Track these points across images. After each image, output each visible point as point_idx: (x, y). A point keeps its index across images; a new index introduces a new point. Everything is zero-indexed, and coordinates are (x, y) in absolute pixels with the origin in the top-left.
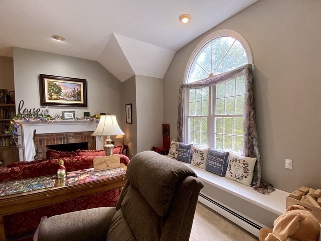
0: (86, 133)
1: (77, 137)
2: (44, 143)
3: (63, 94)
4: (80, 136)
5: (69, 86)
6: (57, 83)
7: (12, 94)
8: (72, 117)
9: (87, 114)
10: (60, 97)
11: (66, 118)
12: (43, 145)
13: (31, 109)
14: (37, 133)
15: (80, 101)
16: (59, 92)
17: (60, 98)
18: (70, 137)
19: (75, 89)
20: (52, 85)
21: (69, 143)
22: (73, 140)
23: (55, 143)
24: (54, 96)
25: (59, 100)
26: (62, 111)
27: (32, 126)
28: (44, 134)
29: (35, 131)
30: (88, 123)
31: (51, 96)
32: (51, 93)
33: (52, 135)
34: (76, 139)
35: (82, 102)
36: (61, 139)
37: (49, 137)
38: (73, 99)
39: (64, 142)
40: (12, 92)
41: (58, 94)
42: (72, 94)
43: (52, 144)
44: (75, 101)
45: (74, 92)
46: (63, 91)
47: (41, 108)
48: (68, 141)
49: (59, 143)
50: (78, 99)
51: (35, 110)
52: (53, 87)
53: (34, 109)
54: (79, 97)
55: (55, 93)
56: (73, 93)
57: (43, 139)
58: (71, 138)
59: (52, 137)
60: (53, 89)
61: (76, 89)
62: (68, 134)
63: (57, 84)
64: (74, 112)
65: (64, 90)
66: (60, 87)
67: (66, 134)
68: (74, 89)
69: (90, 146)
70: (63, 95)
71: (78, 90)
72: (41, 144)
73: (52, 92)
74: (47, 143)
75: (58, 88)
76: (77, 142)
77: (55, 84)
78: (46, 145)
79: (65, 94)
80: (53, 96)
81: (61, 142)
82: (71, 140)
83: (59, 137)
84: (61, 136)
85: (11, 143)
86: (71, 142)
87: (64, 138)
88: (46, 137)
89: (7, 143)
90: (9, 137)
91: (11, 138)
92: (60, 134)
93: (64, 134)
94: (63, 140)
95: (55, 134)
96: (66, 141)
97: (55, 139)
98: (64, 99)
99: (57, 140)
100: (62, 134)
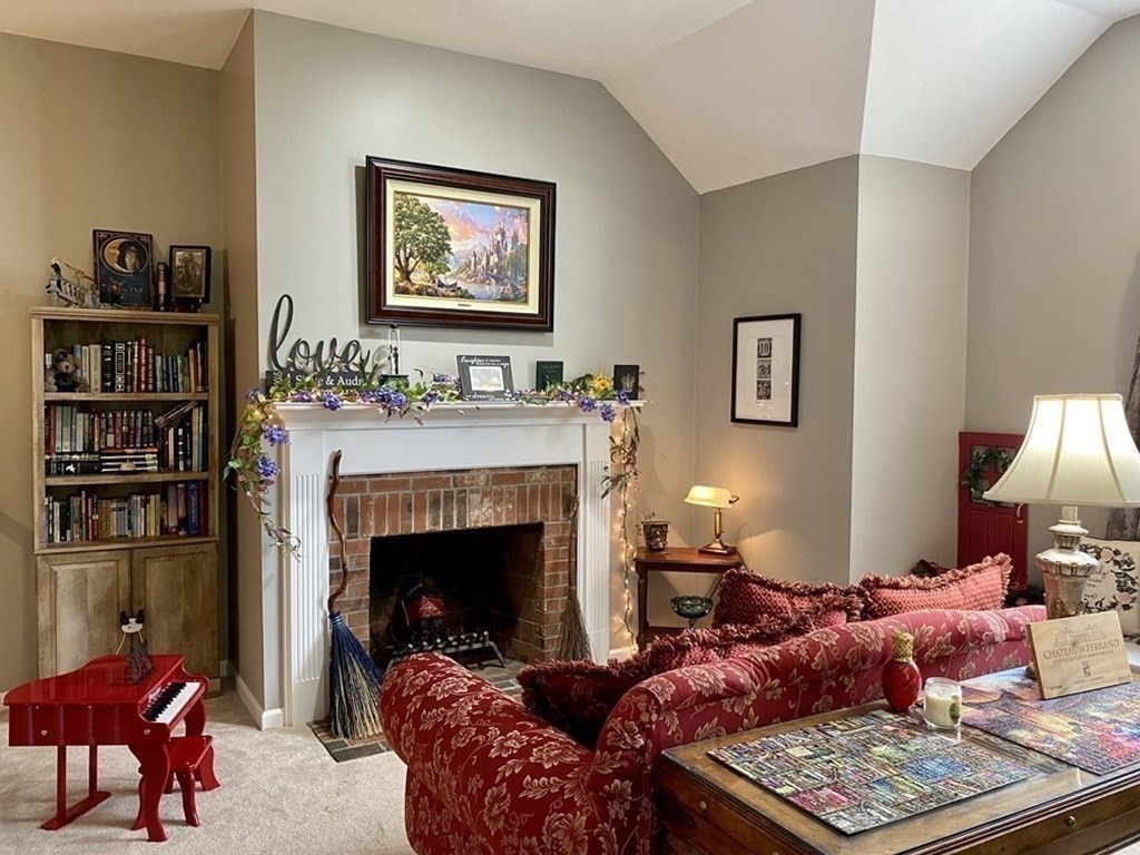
0: (537, 474)
1: (501, 493)
2: (365, 526)
3: (457, 261)
4: (514, 487)
5: (482, 217)
6: (434, 206)
7: (184, 260)
8: (502, 388)
9: (548, 374)
10: (441, 277)
11: (479, 393)
12: (363, 531)
13: (322, 343)
14: (342, 470)
15: (525, 300)
16: (438, 255)
17: (441, 285)
18: (472, 492)
19: (503, 235)
20: (411, 217)
21: (468, 526)
22: (484, 509)
23: (409, 526)
24: (419, 277)
25: (435, 294)
26: (459, 357)
27: (325, 434)
28: (368, 476)
29: (336, 460)
30: (550, 421)
31: (406, 274)
32: (407, 260)
33: (399, 480)
34: (497, 503)
35: (532, 307)
36: (435, 503)
37: (387, 494)
38: (492, 288)
39: (448, 519)
40: (180, 248)
41: (434, 261)
42: (491, 263)
43: (400, 532)
44: (504, 299)
45: (498, 252)
46: (454, 245)
47: (361, 337)
48: (461, 519)
49: (428, 527)
50: (515, 289)
51: (339, 351)
52: (415, 227)
53: (334, 343)
54: (520, 278)
55: (426, 257)
56: (494, 259)
57: (366, 499)
58: (476, 498)
59: (401, 493)
60: (414, 238)
61: (509, 234)
62: (466, 475)
63: (433, 210)
64: (507, 359)
65: (459, 239)
66: (445, 224)
67: (457, 475)
68: (499, 238)
69: (552, 542)
70: (453, 271)
71: (515, 239)
72: (353, 529)
73: (411, 255)
74: (379, 523)
75: (436, 230)
76: (499, 524)
77: (426, 210)
78: (372, 535)
79: (463, 261)
80: (412, 276)
81: (436, 523)
82: (476, 512)
83: (427, 495)
84: (436, 486)
85: (172, 523)
86: (477, 522)
87: (449, 497)
88: (376, 494)
89: (152, 519)
90: (162, 489)
91: (172, 495)
92: (433, 476)
93: (449, 478)
94: (444, 510)
95: (412, 478)
96: (455, 513)
97: (410, 505)
98: (459, 288)
99: (421, 510)
100: (440, 475)
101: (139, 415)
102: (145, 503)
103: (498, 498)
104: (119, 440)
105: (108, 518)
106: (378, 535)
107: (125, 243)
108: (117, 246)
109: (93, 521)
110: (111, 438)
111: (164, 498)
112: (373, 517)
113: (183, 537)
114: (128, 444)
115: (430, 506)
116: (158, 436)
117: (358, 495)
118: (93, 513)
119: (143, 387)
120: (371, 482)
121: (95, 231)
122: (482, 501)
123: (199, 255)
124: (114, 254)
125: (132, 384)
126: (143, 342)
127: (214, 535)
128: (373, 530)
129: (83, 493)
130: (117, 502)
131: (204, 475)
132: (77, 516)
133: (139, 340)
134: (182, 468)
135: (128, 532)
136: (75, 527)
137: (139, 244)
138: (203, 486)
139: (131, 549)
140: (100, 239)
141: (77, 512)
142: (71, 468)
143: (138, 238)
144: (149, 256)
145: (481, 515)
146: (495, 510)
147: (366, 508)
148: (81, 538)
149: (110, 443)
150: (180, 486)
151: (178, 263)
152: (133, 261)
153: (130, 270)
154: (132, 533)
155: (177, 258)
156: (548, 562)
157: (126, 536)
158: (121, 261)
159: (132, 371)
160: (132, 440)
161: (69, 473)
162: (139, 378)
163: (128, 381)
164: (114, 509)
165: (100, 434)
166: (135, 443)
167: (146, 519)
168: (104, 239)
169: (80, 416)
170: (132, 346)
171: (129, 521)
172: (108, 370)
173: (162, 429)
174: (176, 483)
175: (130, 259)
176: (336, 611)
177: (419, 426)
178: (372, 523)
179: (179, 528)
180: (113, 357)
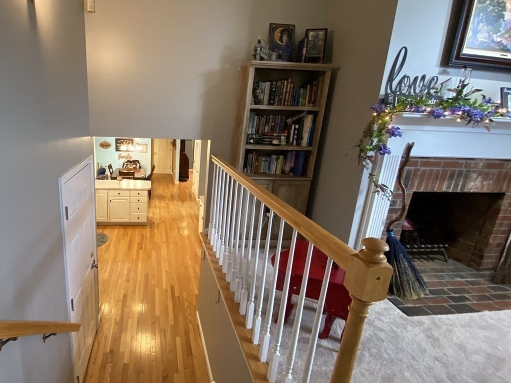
1: (488, 174)
2: (412, 185)
3: (505, 26)
4: (496, 171)
7: (314, 37)
10: (494, 36)
12: (410, 189)
13: (417, 77)
16: (496, 21)
17: (493, 42)
18: (473, 172)
21: (465, 191)
22: (477, 182)
23: (434, 188)
24: (482, 36)
26: (502, 89)
29: (409, 148)
34: (484, 179)
36: (451, 177)
37: (428, 169)
39: (456, 186)
41: (493, 26)
43: (429, 190)
46: (507, 15)
47: (440, 74)
48: (463, 186)
49: (444, 189)
51: (426, 82)
53: (423, 78)
55: (489, 22)
57: (416, 170)
58: (474, 175)
59: (435, 169)
62: (473, 162)
65: (510, 12)
67: (468, 161)
69: (506, 205)
70: (502, 32)
74: (419, 184)
75: (499, 4)
78: (414, 190)
79: (509, 26)
81: (449, 187)
82: (472, 184)
83: (449, 172)
84: (455, 167)
85: (288, 169)
86: (470, 189)
87: (460, 173)
88: (422, 168)
89: (279, 166)
90: (285, 153)
91: (289, 156)
92: (456, 161)
93: (462, 163)
94: (455, 180)
95: (443, 161)
96: (461, 183)
97: (438, 177)
98: (502, 44)
99: (443, 179)
100: (458, 161)
101: (280, 118)
102: (278, 159)
103: (485, 176)
104: (270, 130)
105: (261, 163)
106: (417, 191)
107: (283, 30)
108: (280, 31)
109: (256, 165)
110: (267, 128)
111: (285, 158)
112: (417, 181)
113: (292, 177)
114: (273, 131)
115: (449, 178)
116: (287, 128)
117: (412, 168)
118: (256, 162)
119: (286, 104)
120: (422, 161)
121: (271, 24)
122: (477, 178)
123: (321, 34)
124: (278, 36)
125: (281, 102)
126: (290, 81)
127: (310, 177)
128: (415, 188)
129: (254, 152)
130: (266, 157)
131: (310, 149)
132: (250, 163)
133: (287, 80)
134: (295, 143)
135: (268, 172)
136: (249, 167)
137: (289, 30)
138: (308, 154)
139: (274, 180)
140: (273, 28)
141: (250, 160)
142: (251, 141)
143: (289, 27)
144: (293, 36)
145: (474, 185)
146: (482, 183)
147: (415, 175)
148: (250, 172)
149: (266, 131)
150: (294, 152)
151: (310, 39)
152: (286, 39)
153: (284, 44)
154: (270, 172)
155: (310, 36)
156: (500, 215)
157: (266, 173)
158: (281, 40)
159: (282, 96)
160: (275, 130)
161: (250, 143)
162: (285, 99)
163: (280, 100)
164: (264, 161)
165: (263, 126)
166: (276, 131)
167: (277, 166)
168: (275, 28)
169: (257, 117)
170: (284, 83)
171: (269, 166)
172: (272, 95)
173: (290, 125)
174: (292, 151)
175: (285, 38)
176: (391, 229)
177: (487, 132)
178: (416, 184)
179: (290, 172)
180: (276, 88)
